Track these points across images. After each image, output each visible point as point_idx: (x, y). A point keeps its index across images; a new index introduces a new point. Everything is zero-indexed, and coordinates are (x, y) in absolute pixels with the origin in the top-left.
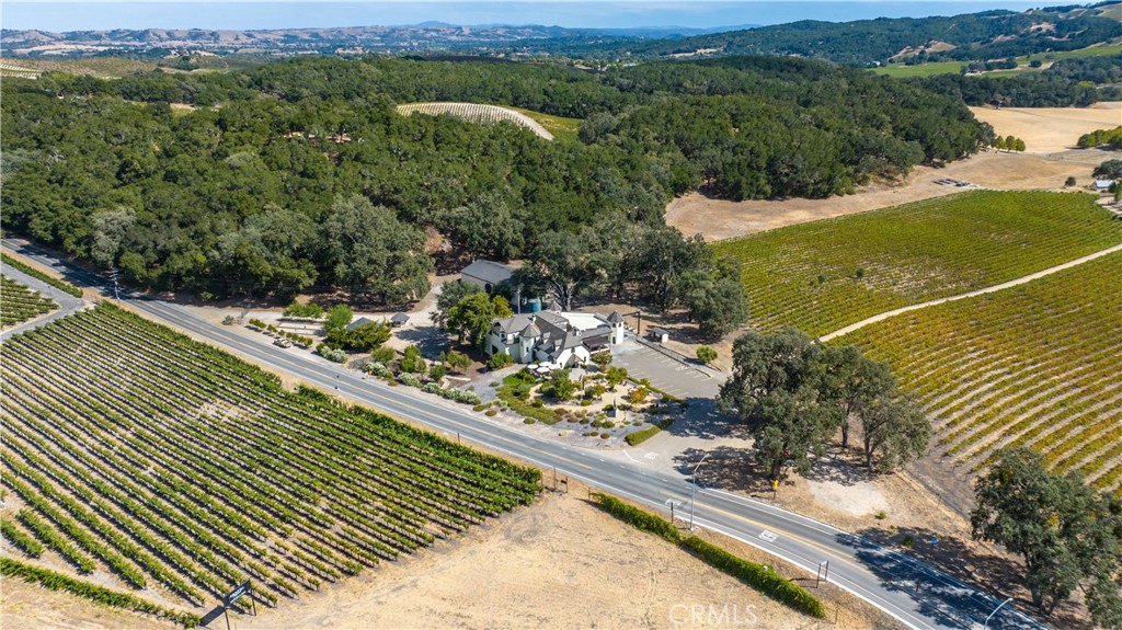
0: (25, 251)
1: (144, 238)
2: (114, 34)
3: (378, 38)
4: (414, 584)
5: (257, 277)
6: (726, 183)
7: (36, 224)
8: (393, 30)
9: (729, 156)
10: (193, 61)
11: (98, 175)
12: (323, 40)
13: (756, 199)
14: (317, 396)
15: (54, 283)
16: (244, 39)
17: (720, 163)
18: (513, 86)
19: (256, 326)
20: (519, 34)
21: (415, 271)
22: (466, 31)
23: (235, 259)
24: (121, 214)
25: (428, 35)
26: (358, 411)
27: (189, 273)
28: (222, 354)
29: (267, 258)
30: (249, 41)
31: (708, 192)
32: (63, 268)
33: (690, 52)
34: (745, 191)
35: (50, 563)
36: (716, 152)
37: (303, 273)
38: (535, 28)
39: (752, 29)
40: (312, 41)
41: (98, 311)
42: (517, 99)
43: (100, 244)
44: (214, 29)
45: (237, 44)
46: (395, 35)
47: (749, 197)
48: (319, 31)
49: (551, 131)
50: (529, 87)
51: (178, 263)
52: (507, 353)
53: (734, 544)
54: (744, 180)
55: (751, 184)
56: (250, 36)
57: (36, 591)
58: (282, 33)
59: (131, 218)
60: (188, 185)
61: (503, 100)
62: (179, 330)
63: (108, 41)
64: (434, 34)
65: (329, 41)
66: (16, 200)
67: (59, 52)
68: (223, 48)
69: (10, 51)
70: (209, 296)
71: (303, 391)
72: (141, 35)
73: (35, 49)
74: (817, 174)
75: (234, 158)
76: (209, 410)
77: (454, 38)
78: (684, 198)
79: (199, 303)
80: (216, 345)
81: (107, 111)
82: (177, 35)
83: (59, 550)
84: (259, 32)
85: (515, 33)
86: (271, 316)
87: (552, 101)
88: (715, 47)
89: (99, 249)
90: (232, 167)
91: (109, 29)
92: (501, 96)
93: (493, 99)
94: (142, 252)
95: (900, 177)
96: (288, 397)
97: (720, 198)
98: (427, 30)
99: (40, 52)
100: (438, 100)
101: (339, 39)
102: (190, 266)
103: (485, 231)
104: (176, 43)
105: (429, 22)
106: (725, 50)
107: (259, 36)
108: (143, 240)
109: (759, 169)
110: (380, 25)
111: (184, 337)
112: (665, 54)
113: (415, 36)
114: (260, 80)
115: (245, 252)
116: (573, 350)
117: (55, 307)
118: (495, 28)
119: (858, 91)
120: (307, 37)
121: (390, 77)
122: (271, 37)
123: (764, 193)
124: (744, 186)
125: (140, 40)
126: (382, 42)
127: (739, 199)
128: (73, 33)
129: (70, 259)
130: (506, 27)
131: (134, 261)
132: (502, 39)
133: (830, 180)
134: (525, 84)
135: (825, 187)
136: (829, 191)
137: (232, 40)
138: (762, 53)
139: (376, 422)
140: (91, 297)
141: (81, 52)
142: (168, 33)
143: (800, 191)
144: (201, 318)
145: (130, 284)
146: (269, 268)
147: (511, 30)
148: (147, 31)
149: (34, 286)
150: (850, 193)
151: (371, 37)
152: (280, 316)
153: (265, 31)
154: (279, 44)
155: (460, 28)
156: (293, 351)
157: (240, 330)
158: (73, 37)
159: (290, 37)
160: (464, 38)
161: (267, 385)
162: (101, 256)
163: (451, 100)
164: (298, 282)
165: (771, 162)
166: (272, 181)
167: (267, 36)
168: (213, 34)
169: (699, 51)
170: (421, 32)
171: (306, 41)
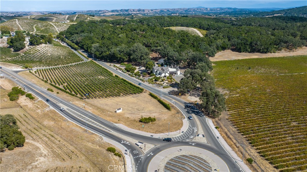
0: (83, 52)
1: (100, 49)
2: (121, 10)
3: (184, 11)
4: (114, 99)
5: (117, 58)
6: (237, 48)
7: (85, 47)
8: (188, 9)
9: (239, 41)
10: (134, 17)
11: (98, 38)
12: (170, 12)
13: (246, 52)
14: (117, 77)
15: (85, 57)
16: (150, 11)
17: (236, 43)
18: (200, 24)
19: (115, 66)
20: (223, 10)
21: (146, 58)
22: (209, 9)
23: (113, 54)
24: (97, 45)
25: (198, 10)
26: (122, 79)
27: (106, 56)
28: (106, 70)
29: (119, 54)
30: (152, 12)
31: (233, 50)
32: (88, 55)
33: (272, 15)
34: (242, 50)
35: (68, 90)
36: (236, 40)
37: (125, 57)
38: (229, 8)
39: (296, 8)
40: (167, 12)
41: (90, 62)
42: (200, 26)
43: (92, 50)
44: (144, 9)
45: (149, 12)
46: (189, 10)
47: (244, 52)
48: (169, 9)
49: (203, 34)
50: (204, 24)
51: (104, 54)
52: (154, 74)
53: (166, 101)
54: (242, 47)
55: (244, 48)
56: (152, 11)
57: (65, 93)
58: (160, 10)
59: (99, 46)
60: (111, 40)
61: (197, 27)
62: (101, 65)
63: (120, 12)
64: (199, 10)
65: (171, 12)
66: (83, 42)
67: (109, 15)
68: (145, 13)
69: (100, 15)
70: (109, 61)
71: (116, 76)
72: (127, 11)
73: (104, 14)
74: (263, 47)
75: (120, 36)
76: (99, 77)
77: (205, 11)
78: (225, 51)
79: (107, 62)
80: (105, 68)
81: (104, 26)
82: (135, 10)
83: (69, 89)
84: (154, 10)
85: (222, 10)
86: (118, 65)
87: (209, 27)
88: (281, 14)
89: (92, 51)
90: (120, 37)
91: (120, 9)
92: (196, 26)
93: (194, 26)
94: (99, 52)
95: (294, 50)
96: (113, 76)
97: (236, 52)
98: (198, 9)
99: (105, 15)
100: (181, 26)
101: (174, 11)
102: (106, 55)
103: (164, 52)
104: (134, 12)
105: (198, 7)
106: (284, 15)
107: (154, 11)
108: (99, 49)
109: (247, 45)
110: (185, 8)
111: (101, 67)
112: (264, 16)
113: (194, 10)
114: (141, 21)
115: (115, 52)
116: (165, 74)
117: (84, 61)
118: (217, 8)
119: (302, 26)
120: (166, 11)
121: (171, 21)
122: (157, 11)
123: (248, 51)
124: (242, 49)
125: (127, 12)
126: (185, 12)
127: (240, 52)
128: (113, 10)
129: (89, 54)
130: (220, 8)
131: (97, 53)
132: (218, 11)
133: (267, 49)
134: (203, 23)
135: (266, 50)
136: (267, 51)
137: (147, 12)
138: (296, 15)
139: (124, 81)
140: (90, 59)
141: (113, 15)
142: (133, 10)
143: (259, 51)
144: (106, 64)
145: (96, 58)
146: (119, 56)
147: (221, 9)
148: (128, 10)
149: (82, 57)
150: (274, 53)
151: (182, 11)
152: (120, 65)
153: (156, 9)
154: (158, 12)
155: (207, 8)
156: (119, 71)
157: (112, 67)
158: (113, 11)
159: (162, 11)
160: (208, 11)
161: (110, 74)
162: (93, 52)
163: (184, 27)
164: (124, 59)
165: (251, 43)
166: (126, 40)
167: (156, 11)
168: (143, 10)
169: (275, 15)
170: (196, 9)
171: (166, 12)
